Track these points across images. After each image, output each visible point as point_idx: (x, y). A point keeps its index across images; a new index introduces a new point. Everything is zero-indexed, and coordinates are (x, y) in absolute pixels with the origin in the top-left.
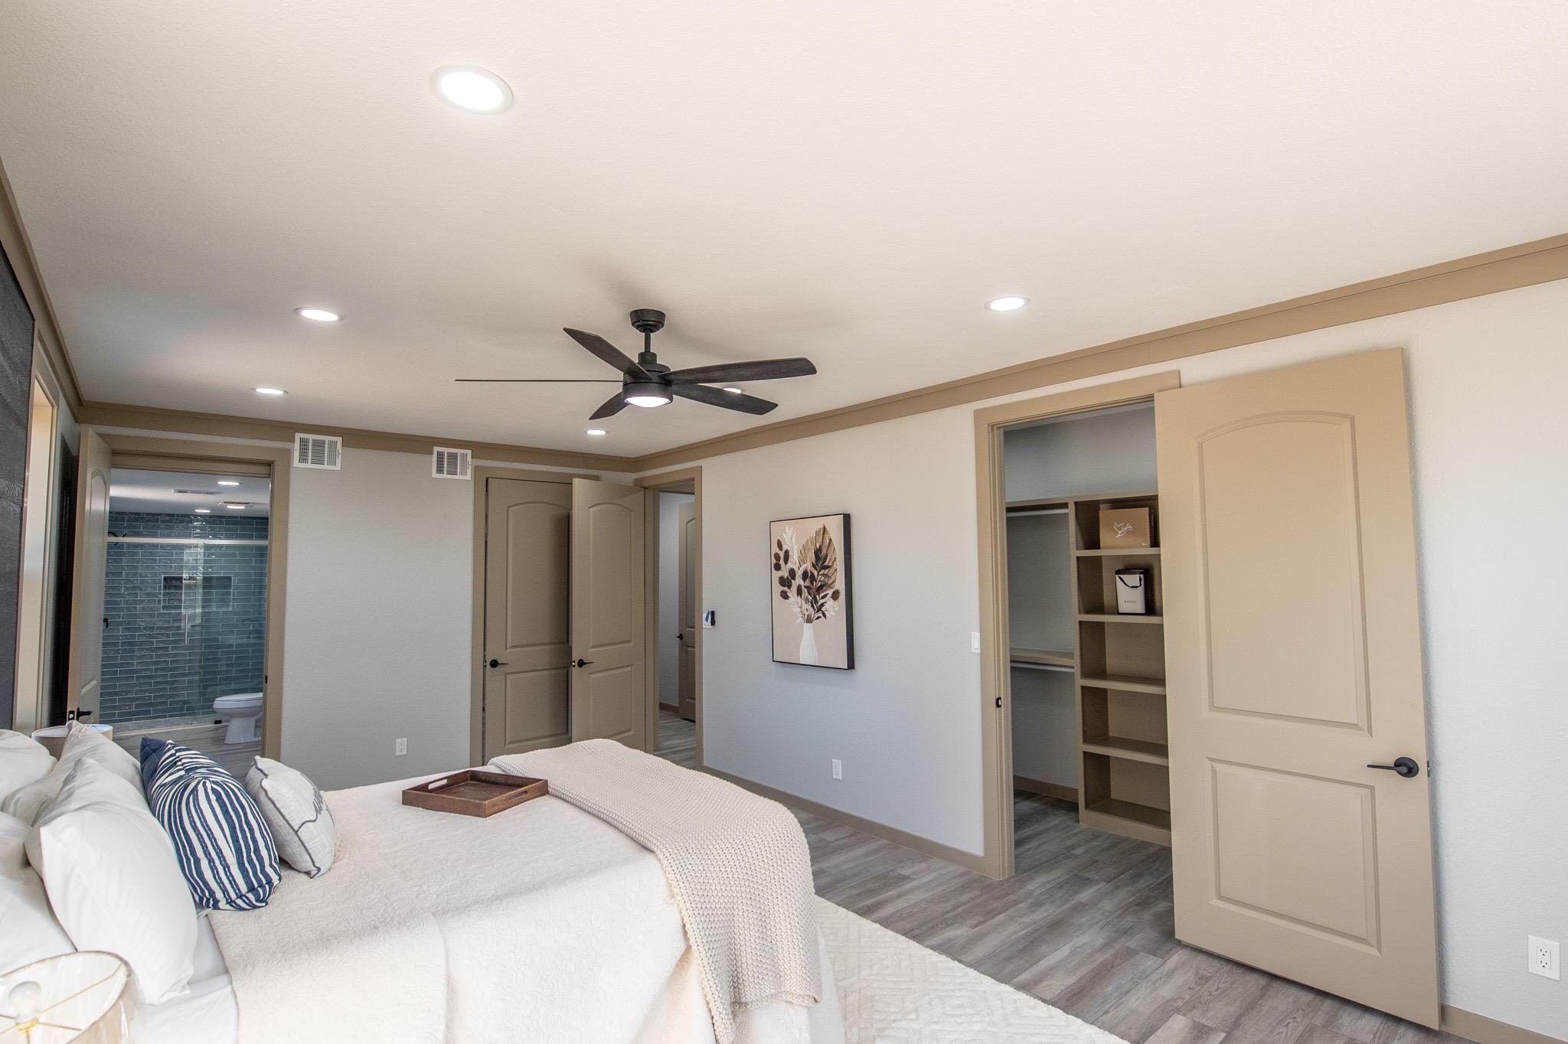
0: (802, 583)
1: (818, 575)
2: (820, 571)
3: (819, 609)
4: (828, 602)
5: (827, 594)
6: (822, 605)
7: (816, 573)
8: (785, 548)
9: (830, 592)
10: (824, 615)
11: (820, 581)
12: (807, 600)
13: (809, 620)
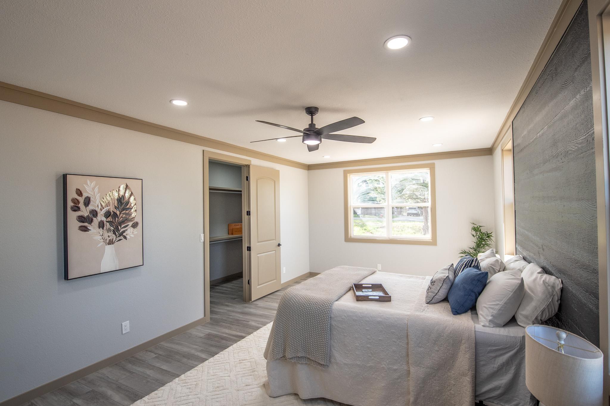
0: (104, 219)
1: (120, 214)
2: (122, 212)
3: (121, 234)
4: (129, 230)
5: (128, 225)
6: (124, 232)
7: (118, 213)
8: (85, 195)
9: (131, 224)
10: (125, 237)
11: (122, 217)
12: (109, 230)
13: (111, 242)
